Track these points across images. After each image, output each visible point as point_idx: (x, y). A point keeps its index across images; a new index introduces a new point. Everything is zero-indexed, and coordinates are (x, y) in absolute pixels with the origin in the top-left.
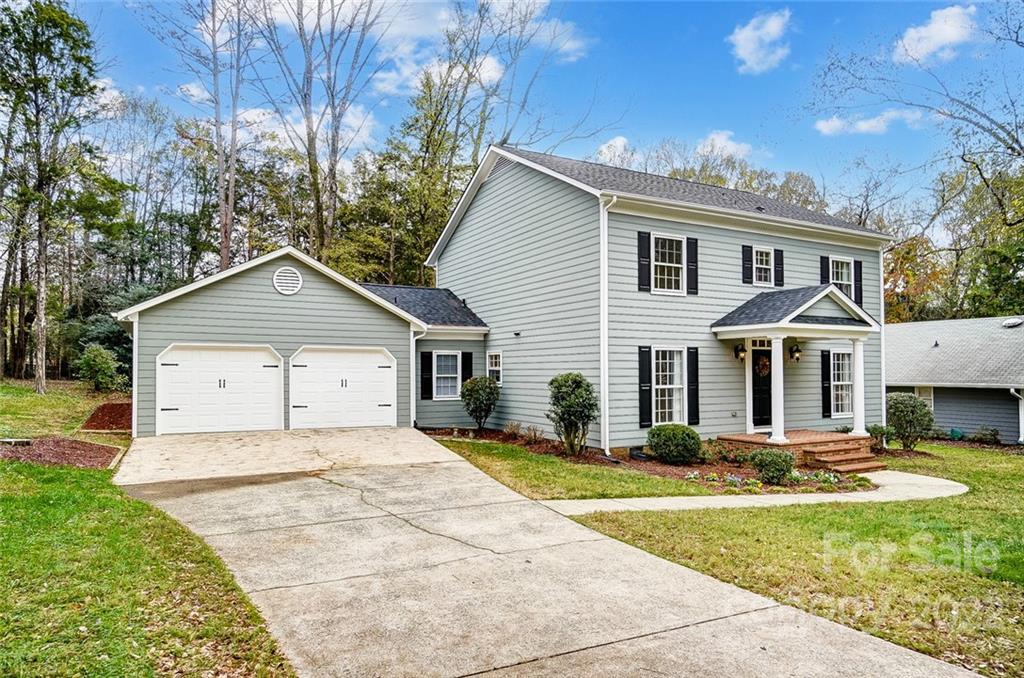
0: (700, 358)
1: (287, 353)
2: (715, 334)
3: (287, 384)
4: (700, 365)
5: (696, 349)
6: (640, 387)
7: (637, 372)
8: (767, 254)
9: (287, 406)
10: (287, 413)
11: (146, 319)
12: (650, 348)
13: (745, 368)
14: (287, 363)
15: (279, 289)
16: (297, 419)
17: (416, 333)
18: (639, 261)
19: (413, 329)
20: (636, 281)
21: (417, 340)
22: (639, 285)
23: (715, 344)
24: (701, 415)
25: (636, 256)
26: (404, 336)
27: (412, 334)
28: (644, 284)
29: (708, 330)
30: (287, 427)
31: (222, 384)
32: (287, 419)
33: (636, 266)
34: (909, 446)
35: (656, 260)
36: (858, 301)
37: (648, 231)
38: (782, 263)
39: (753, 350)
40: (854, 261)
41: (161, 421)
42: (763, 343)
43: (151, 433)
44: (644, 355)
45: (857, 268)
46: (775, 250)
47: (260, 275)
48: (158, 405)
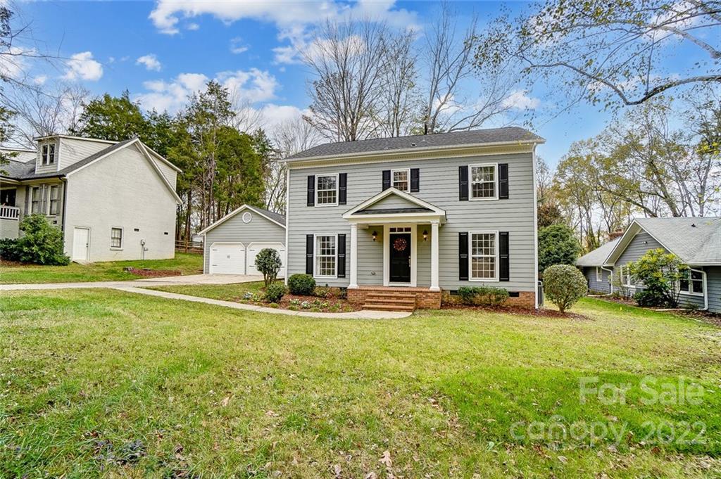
0: (347, 240)
1: (246, 245)
3: (246, 257)
4: (347, 244)
5: (345, 235)
6: (307, 256)
7: (305, 248)
8: (405, 173)
9: (246, 265)
10: (246, 268)
11: (208, 235)
12: (313, 235)
13: (383, 245)
14: (246, 249)
15: (244, 221)
16: (250, 271)
18: (308, 191)
20: (306, 201)
24: (347, 273)
25: (306, 189)
28: (310, 202)
30: (245, 274)
31: (228, 257)
32: (245, 271)
33: (306, 194)
34: (562, 309)
35: (319, 189)
36: (504, 194)
37: (313, 175)
38: (418, 177)
39: (391, 235)
40: (499, 165)
41: (212, 270)
42: (401, 230)
43: (208, 273)
44: (310, 239)
45: (504, 169)
46: (411, 170)
47: (239, 216)
48: (211, 263)
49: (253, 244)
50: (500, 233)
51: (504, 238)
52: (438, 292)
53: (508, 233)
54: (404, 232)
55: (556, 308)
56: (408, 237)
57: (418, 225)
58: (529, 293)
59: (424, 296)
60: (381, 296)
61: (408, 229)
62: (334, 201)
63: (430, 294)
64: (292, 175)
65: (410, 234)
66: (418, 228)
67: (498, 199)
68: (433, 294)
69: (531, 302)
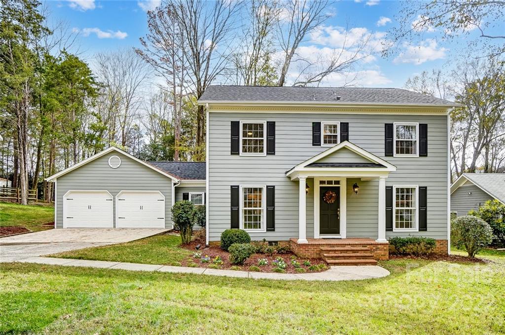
0: (276, 192)
1: (114, 194)
2: (289, 178)
3: (114, 208)
4: (276, 196)
5: (274, 186)
6: (232, 208)
7: (229, 200)
8: (335, 126)
9: (114, 217)
10: (114, 220)
11: (59, 181)
12: (238, 186)
13: (313, 198)
14: (114, 198)
15: (111, 166)
16: (120, 224)
17: (175, 184)
18: (232, 138)
19: (173, 182)
20: (230, 149)
21: (175, 187)
22: (231, 151)
23: (289, 184)
24: (276, 226)
25: (230, 135)
26: (169, 185)
27: (173, 184)
28: (235, 150)
29: (283, 175)
30: (115, 227)
31: (90, 207)
32: (114, 223)
33: (230, 140)
34: (471, 254)
35: (243, 137)
36: (424, 152)
37: (238, 120)
38: (347, 131)
39: (320, 187)
40: (420, 125)
41: (66, 223)
42: (330, 182)
43: (62, 227)
44: (235, 190)
45: (424, 129)
46: (341, 123)
47: (103, 160)
48: (65, 215)
49: (123, 193)
50: (420, 187)
51: (423, 191)
52: (387, 244)
53: (426, 187)
54: (333, 185)
55: (466, 254)
56: (337, 190)
57: (347, 179)
58: (442, 240)
59: (374, 248)
60: (337, 251)
61: (337, 182)
62: (262, 151)
63: (379, 246)
64: (211, 119)
65: (339, 187)
66: (347, 181)
67: (418, 156)
68: (382, 246)
69: (444, 250)
